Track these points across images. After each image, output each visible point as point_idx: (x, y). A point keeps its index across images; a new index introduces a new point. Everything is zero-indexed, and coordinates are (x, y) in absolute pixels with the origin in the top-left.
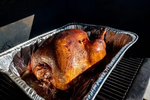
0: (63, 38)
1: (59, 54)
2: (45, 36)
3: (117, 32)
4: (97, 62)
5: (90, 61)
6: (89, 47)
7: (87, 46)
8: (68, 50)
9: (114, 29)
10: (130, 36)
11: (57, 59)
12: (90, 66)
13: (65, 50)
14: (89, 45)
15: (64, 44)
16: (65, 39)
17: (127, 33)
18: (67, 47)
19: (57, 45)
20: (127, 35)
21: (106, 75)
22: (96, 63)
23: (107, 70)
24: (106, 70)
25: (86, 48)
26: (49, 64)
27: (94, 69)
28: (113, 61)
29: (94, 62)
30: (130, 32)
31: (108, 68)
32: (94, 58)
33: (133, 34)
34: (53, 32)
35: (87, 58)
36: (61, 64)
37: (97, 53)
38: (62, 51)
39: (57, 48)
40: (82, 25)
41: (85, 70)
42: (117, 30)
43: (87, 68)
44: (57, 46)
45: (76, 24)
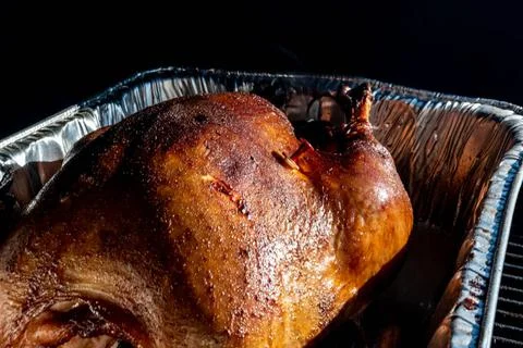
0: (192, 143)
1: (189, 236)
2: (24, 144)
3: (425, 102)
4: (384, 262)
5: (351, 259)
6: (335, 186)
7: (323, 177)
8: (233, 206)
9: (404, 90)
10: (497, 119)
11: (179, 266)
12: (354, 291)
13: (216, 210)
14: (335, 176)
15: (205, 178)
16: (202, 149)
17: (476, 107)
18: (223, 191)
19: (165, 182)
20: (481, 114)
21: (481, 319)
22: (377, 268)
23: (473, 295)
24: (466, 295)
25: (321, 194)
26: (125, 303)
27: (364, 307)
28: (478, 245)
29: (373, 262)
30: (493, 101)
31: (472, 284)
32: (371, 245)
33: (509, 108)
34: (63, 123)
35: (336, 245)
36: (209, 290)
37: (384, 216)
38: (201, 216)
39: (166, 202)
40: (219, 80)
41: (334, 314)
42: (424, 93)
43: (340, 305)
44: (168, 189)
45: (181, 75)
